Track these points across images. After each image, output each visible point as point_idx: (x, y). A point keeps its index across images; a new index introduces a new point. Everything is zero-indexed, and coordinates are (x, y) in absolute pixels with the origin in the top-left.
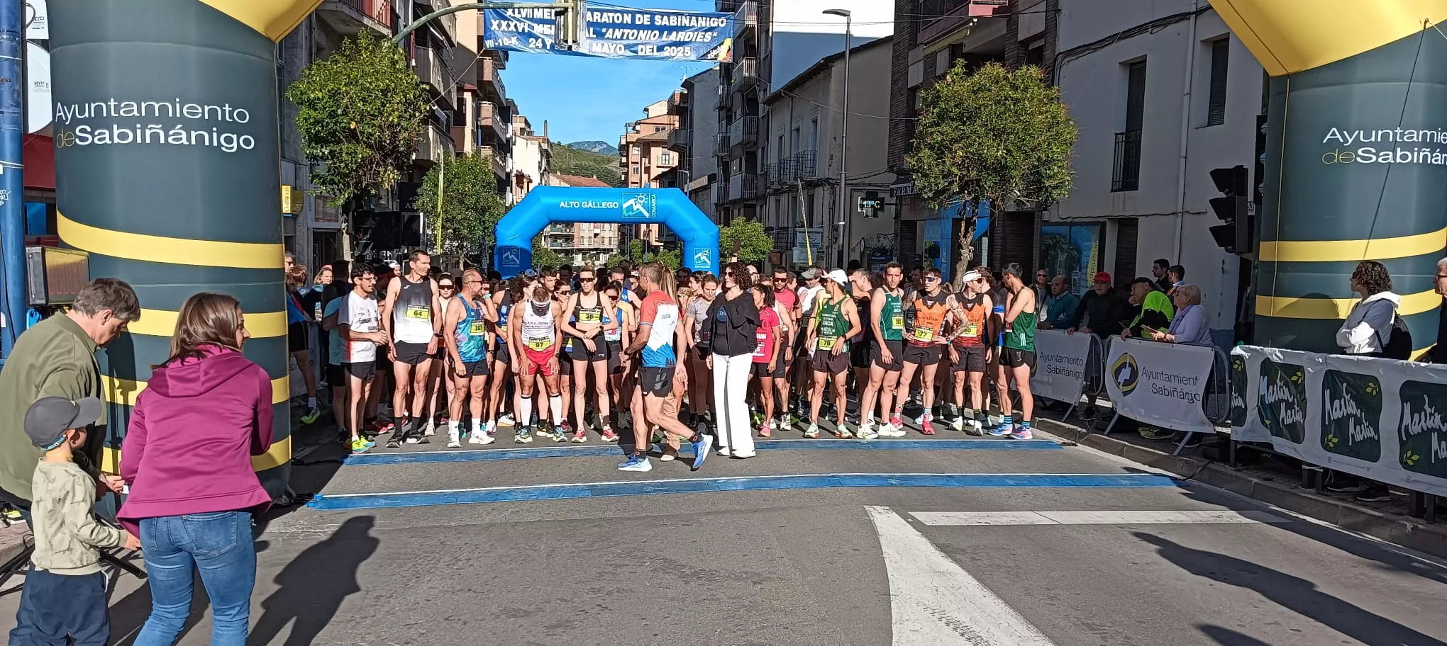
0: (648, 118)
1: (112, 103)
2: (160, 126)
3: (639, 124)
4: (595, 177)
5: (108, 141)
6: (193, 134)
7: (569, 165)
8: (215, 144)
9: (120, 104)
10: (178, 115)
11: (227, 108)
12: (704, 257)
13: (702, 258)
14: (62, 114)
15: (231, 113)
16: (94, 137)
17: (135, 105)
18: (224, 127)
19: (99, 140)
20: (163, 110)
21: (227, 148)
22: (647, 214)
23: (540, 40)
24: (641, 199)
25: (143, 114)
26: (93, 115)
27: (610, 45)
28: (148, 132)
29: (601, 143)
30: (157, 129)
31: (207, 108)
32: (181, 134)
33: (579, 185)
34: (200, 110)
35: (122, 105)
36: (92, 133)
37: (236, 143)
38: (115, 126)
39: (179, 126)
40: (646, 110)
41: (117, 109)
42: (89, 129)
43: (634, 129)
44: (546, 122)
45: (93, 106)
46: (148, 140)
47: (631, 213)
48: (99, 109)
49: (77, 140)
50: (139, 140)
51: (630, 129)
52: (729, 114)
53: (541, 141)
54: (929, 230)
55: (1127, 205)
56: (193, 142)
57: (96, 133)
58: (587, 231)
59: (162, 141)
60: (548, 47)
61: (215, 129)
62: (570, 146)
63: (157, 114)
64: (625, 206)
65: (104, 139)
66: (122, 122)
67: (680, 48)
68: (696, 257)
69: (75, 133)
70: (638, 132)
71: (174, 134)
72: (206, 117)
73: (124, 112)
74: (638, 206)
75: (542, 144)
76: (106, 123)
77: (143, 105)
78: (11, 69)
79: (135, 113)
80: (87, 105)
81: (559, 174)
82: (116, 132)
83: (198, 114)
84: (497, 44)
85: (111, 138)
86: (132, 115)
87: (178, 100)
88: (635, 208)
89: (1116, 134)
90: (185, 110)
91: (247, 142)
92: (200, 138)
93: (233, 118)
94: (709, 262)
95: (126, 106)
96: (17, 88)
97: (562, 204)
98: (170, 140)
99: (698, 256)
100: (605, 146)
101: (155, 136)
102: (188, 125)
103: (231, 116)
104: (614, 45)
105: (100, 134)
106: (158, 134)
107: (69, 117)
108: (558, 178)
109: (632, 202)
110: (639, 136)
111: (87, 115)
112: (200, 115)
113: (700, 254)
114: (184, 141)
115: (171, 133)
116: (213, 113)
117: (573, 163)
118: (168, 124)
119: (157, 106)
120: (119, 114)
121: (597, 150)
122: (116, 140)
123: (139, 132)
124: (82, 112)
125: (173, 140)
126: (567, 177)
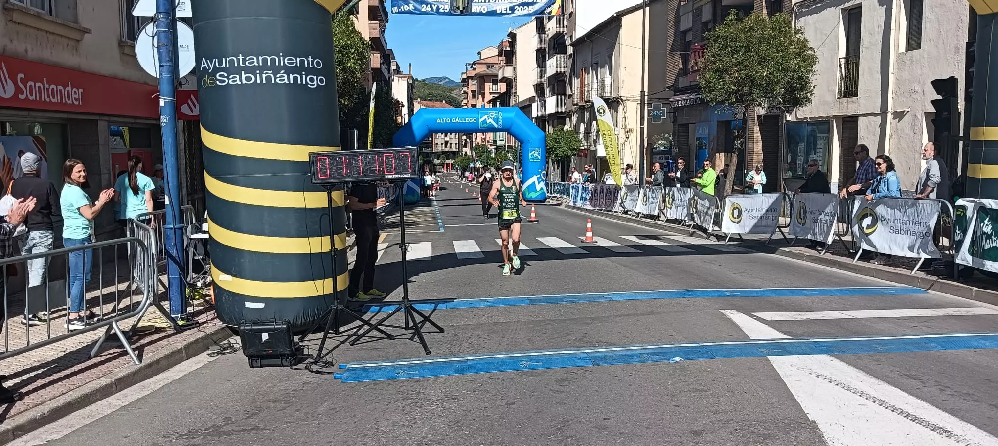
0: (481, 60)
1: (241, 57)
2: (271, 72)
3: (476, 63)
4: (444, 102)
5: (238, 82)
6: (291, 76)
7: (424, 94)
8: (304, 83)
9: (245, 58)
10: (282, 64)
11: (310, 59)
12: (536, 154)
13: (534, 155)
14: (206, 65)
15: (312, 62)
16: (229, 79)
17: (255, 58)
18: (309, 71)
19: (233, 81)
20: (273, 61)
21: (311, 85)
22: (496, 126)
23: (429, 6)
24: (492, 115)
25: (261, 64)
26: (228, 65)
27: (477, 7)
28: (264, 76)
29: (445, 78)
30: (270, 73)
31: (299, 59)
32: (284, 77)
33: (434, 107)
34: (295, 61)
35: (247, 59)
36: (228, 77)
37: (315, 82)
38: (243, 73)
39: (283, 72)
40: (479, 53)
41: (244, 61)
42: (226, 75)
43: (472, 67)
44: (410, 64)
45: (228, 59)
46: (264, 81)
47: (485, 125)
48: (232, 61)
49: (218, 82)
50: (259, 81)
51: (469, 67)
52: (544, 54)
53: (408, 78)
54: (698, 130)
55: (850, 107)
56: (292, 82)
57: (231, 77)
58: (440, 139)
59: (273, 81)
60: (435, 10)
61: (304, 73)
62: (424, 80)
63: (269, 64)
64: (481, 120)
65: (236, 81)
66: (248, 70)
67: (525, 7)
68: (530, 154)
69: (216, 78)
70: (474, 69)
71: (280, 77)
72: (299, 65)
73: (248, 63)
74: (490, 120)
75: (409, 80)
76: (238, 71)
77: (261, 58)
78: (166, 37)
79: (256, 63)
80: (224, 59)
81: (419, 100)
82: (244, 76)
83: (293, 63)
84: (400, 10)
85: (241, 80)
86: (253, 65)
87: (281, 54)
88: (488, 121)
89: (840, 59)
90: (286, 61)
91: (322, 81)
92: (295, 79)
93: (314, 66)
94: (539, 158)
95: (249, 59)
96: (171, 49)
97: (438, 121)
98: (278, 80)
99: (531, 153)
100: (448, 80)
101: (268, 78)
102: (289, 71)
103: (313, 64)
104: (480, 7)
105: (233, 78)
106: (270, 76)
107: (212, 67)
108: (419, 103)
109: (486, 117)
110: (476, 72)
111: (224, 65)
112: (295, 64)
113: (533, 152)
114: (286, 81)
115: (278, 76)
116: (302, 62)
117: (427, 92)
118: (276, 70)
119: (269, 59)
120: (245, 64)
121: (442, 83)
122: (244, 82)
123: (258, 76)
124: (220, 63)
125: (280, 80)
126: (425, 102)
